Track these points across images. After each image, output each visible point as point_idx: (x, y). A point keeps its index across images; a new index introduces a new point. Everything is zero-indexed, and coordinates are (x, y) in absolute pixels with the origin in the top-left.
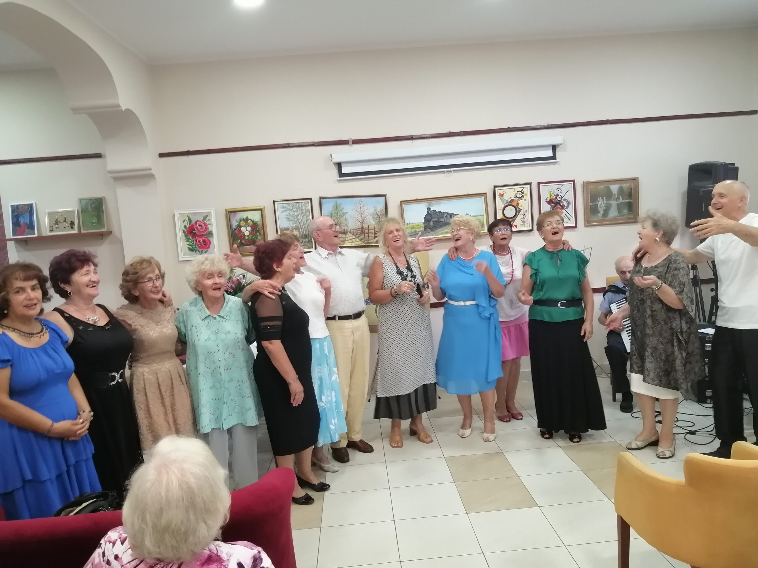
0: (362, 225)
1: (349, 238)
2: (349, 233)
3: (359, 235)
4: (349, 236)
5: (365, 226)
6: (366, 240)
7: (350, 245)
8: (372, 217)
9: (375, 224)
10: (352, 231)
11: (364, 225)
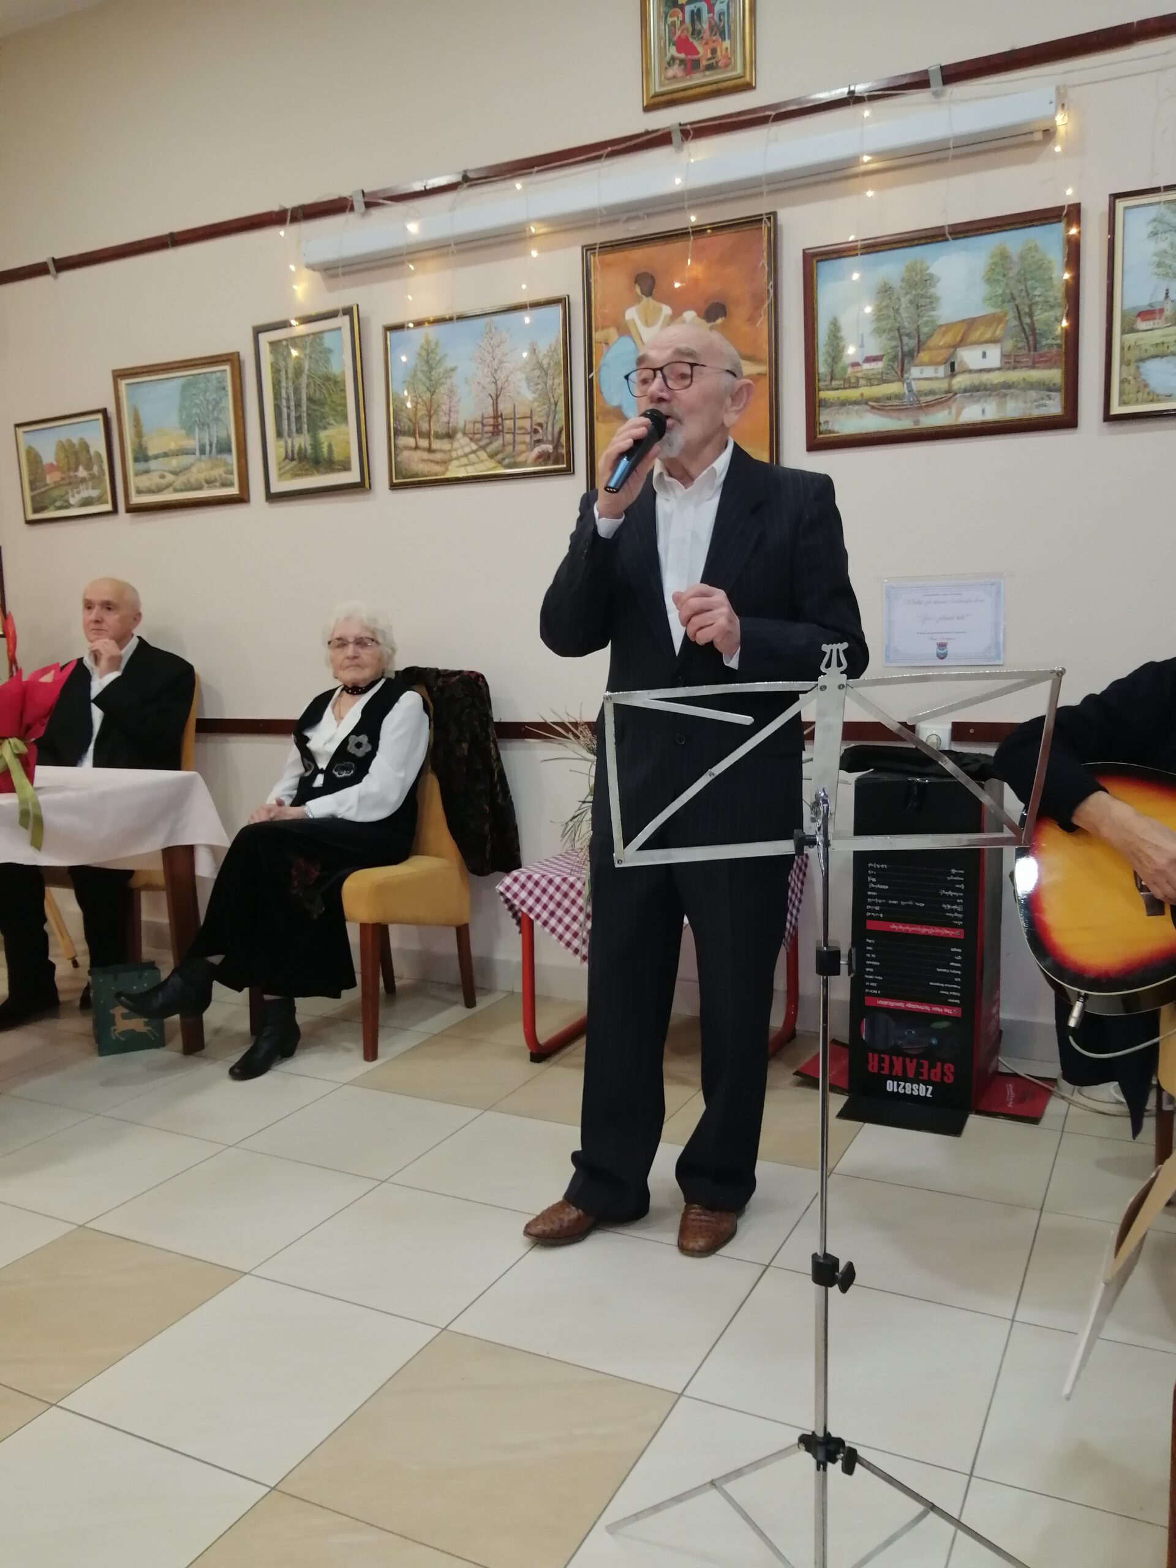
0: (495, 404)
1: (460, 452)
2: (459, 435)
3: (488, 441)
4: (462, 443)
5: (505, 407)
6: (508, 456)
7: (462, 473)
8: (523, 376)
9: (535, 400)
10: (470, 426)
11: (501, 406)
